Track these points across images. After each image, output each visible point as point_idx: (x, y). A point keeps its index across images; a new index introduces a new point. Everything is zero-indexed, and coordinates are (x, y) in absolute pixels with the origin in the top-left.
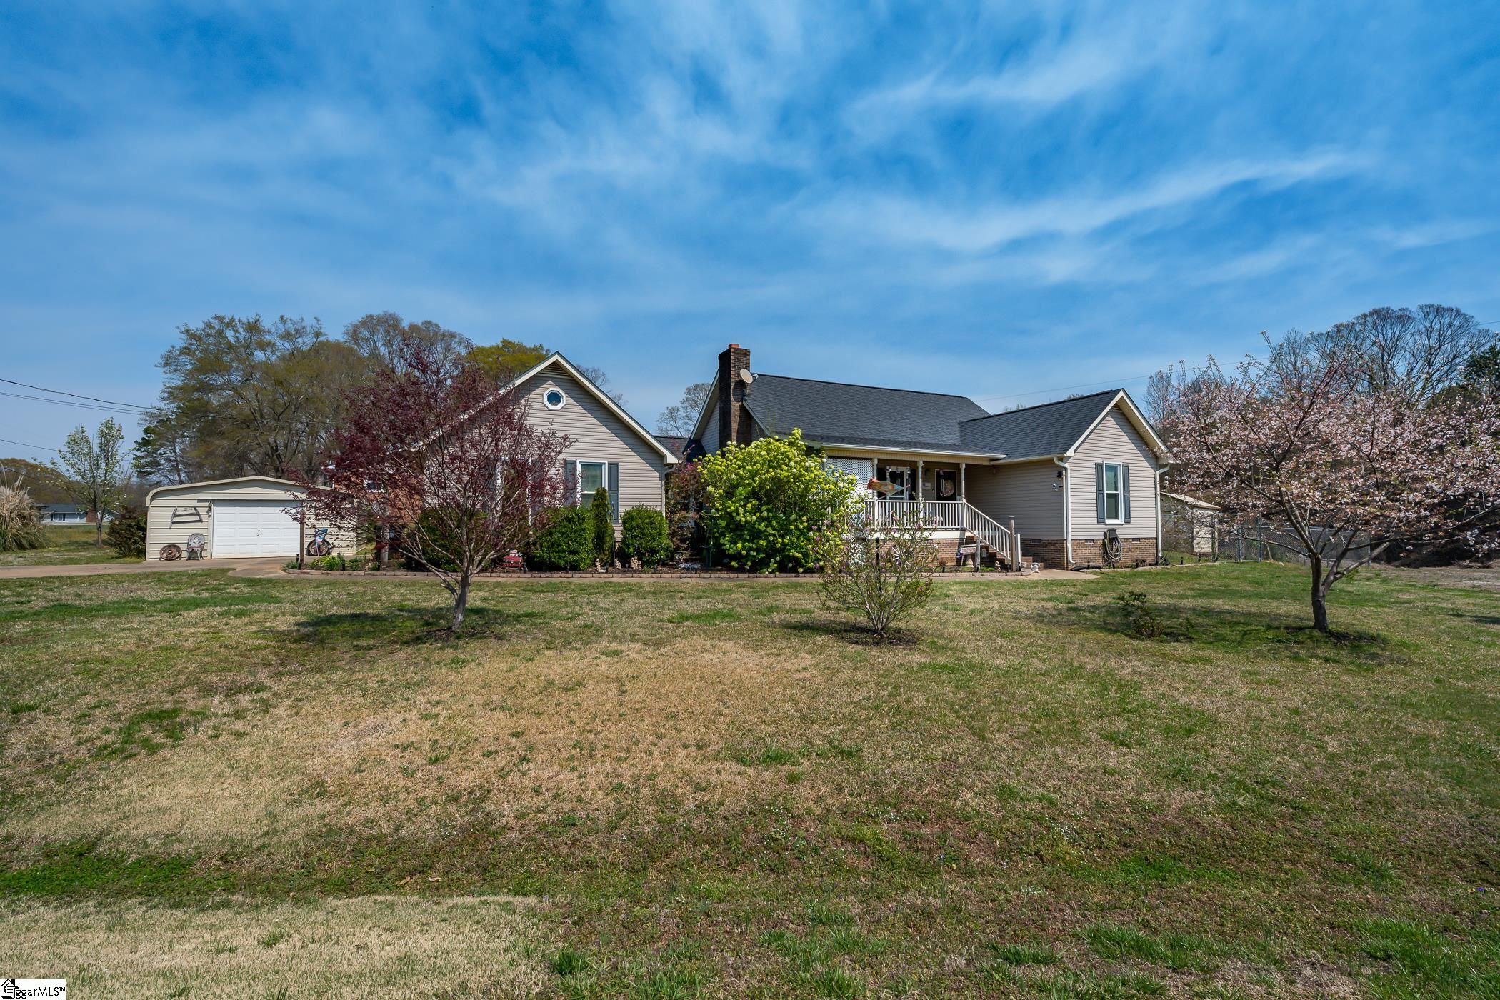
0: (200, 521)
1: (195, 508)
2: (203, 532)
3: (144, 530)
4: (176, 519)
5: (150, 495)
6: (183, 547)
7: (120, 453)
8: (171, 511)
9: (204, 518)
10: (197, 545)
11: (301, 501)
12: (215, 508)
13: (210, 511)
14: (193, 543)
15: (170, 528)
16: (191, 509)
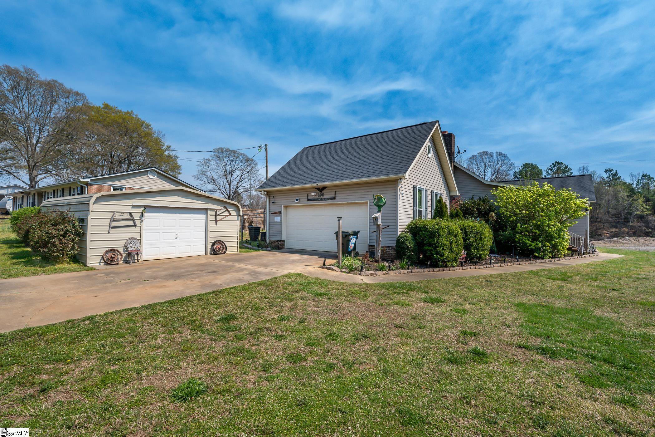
0: (135, 225)
1: (130, 214)
2: (137, 236)
4: (114, 224)
5: (93, 200)
6: (122, 251)
8: (109, 216)
9: (138, 223)
10: (133, 248)
11: (206, 209)
12: (145, 214)
13: (143, 216)
14: (130, 247)
15: (109, 233)
16: (127, 214)
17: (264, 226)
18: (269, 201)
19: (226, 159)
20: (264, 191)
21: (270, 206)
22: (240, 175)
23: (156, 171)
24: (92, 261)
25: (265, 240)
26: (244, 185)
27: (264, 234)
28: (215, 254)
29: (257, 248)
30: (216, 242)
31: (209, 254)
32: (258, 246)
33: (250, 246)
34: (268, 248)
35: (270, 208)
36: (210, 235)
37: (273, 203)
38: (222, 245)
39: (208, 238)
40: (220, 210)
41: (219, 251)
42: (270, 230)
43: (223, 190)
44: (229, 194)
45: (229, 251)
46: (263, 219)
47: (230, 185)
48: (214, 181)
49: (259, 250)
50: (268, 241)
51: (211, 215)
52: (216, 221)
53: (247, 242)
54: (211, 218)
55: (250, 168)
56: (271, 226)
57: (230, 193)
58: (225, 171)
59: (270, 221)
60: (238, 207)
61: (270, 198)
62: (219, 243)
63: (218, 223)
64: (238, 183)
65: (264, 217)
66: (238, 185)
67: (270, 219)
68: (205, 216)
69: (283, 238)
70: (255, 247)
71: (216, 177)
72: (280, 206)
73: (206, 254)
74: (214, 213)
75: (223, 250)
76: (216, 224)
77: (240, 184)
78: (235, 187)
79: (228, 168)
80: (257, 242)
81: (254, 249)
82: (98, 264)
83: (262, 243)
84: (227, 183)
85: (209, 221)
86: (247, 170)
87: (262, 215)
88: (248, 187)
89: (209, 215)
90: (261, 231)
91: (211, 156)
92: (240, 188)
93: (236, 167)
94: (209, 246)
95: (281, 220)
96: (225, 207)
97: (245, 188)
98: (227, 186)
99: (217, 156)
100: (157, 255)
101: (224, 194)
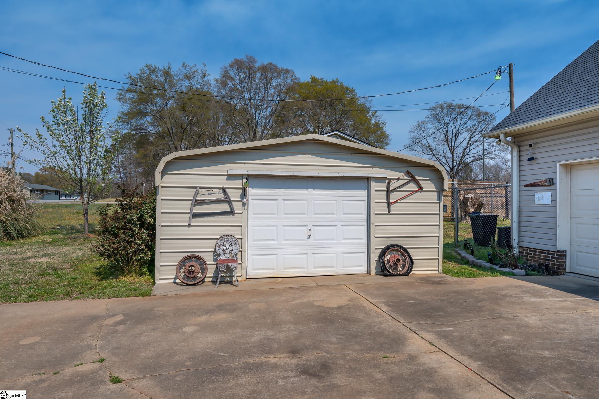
0: (231, 212)
1: (224, 190)
2: (236, 233)
3: (152, 229)
4: (198, 210)
5: (161, 166)
6: (209, 259)
7: (104, 124)
8: (189, 194)
9: (237, 207)
10: (228, 255)
11: (368, 179)
12: (250, 191)
13: (245, 195)
14: (222, 253)
15: (189, 226)
16: (218, 191)
17: (507, 213)
18: (520, 156)
19: (448, 119)
20: (506, 135)
21: (522, 168)
22: (468, 138)
23: (339, 136)
24: (163, 275)
25: (510, 247)
26: (474, 151)
27: (506, 232)
28: (385, 275)
29: (488, 265)
30: (388, 248)
31: (373, 272)
32: (491, 261)
33: (471, 258)
34: (516, 267)
35: (522, 173)
36: (375, 232)
37: (530, 159)
38: (402, 254)
39: (373, 239)
40: (398, 179)
41: (396, 268)
42: (522, 224)
43: (444, 160)
44: (451, 166)
45: (418, 270)
46: (504, 199)
47: (453, 153)
48: (431, 149)
49: (492, 271)
50: (516, 251)
51: (377, 191)
52: (389, 204)
53: (466, 246)
54: (379, 197)
55: (483, 126)
56: (524, 214)
57: (453, 164)
58: (446, 135)
59: (522, 203)
60: (438, 171)
61: (522, 148)
62: (397, 250)
63: (392, 207)
64: (465, 149)
65: (507, 196)
66: (464, 152)
67: (522, 198)
68: (365, 193)
69: (561, 245)
70: (482, 262)
71: (433, 145)
72: (552, 165)
73: (369, 273)
74: (383, 187)
75: (404, 266)
76: (389, 211)
77: (467, 150)
78: (461, 155)
79: (450, 130)
80: (489, 250)
81: (479, 267)
82: (172, 281)
83: (501, 252)
84: (449, 151)
85: (373, 205)
86: (479, 130)
87: (503, 192)
88: (481, 153)
89: (373, 192)
90: (501, 224)
91: (427, 117)
92: (467, 157)
93: (461, 127)
94: (375, 256)
95: (554, 200)
96: (408, 173)
97: (475, 155)
98: (450, 155)
99: (434, 116)
100: (273, 269)
101: (445, 166)
